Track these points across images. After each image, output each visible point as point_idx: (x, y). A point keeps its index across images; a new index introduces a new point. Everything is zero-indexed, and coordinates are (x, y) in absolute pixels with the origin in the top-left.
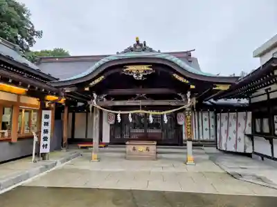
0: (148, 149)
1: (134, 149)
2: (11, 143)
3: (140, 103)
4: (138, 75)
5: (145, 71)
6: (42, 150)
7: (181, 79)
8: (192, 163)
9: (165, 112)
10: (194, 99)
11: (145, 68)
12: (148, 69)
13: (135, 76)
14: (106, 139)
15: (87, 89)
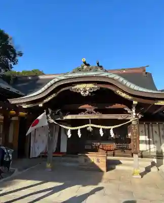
0: (98, 161)
4: (85, 92)
5: (91, 89)
11: (91, 85)
12: (93, 86)
13: (82, 93)
15: (41, 105)
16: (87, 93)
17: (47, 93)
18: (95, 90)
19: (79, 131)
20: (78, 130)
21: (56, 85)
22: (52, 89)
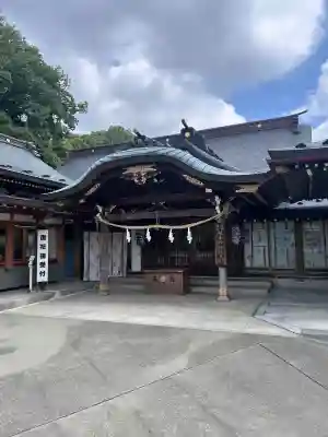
0: (172, 279)
1: (155, 279)
2: (6, 270)
3: (157, 215)
4: (140, 179)
5: (148, 173)
6: (40, 279)
7: (193, 181)
8: (226, 298)
9: (189, 226)
10: (226, 209)
11: (149, 169)
12: (152, 170)
13: (136, 181)
14: (136, 266)
15: (82, 201)
16: (143, 180)
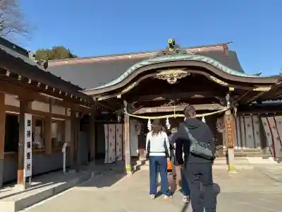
3: (175, 109)
4: (172, 79)
5: (179, 75)
9: (203, 115)
12: (183, 72)
13: (169, 81)
15: (119, 96)
16: (175, 80)
17: (127, 82)
18: (184, 76)
19: (167, 121)
20: (166, 119)
21: (138, 72)
22: (133, 77)
